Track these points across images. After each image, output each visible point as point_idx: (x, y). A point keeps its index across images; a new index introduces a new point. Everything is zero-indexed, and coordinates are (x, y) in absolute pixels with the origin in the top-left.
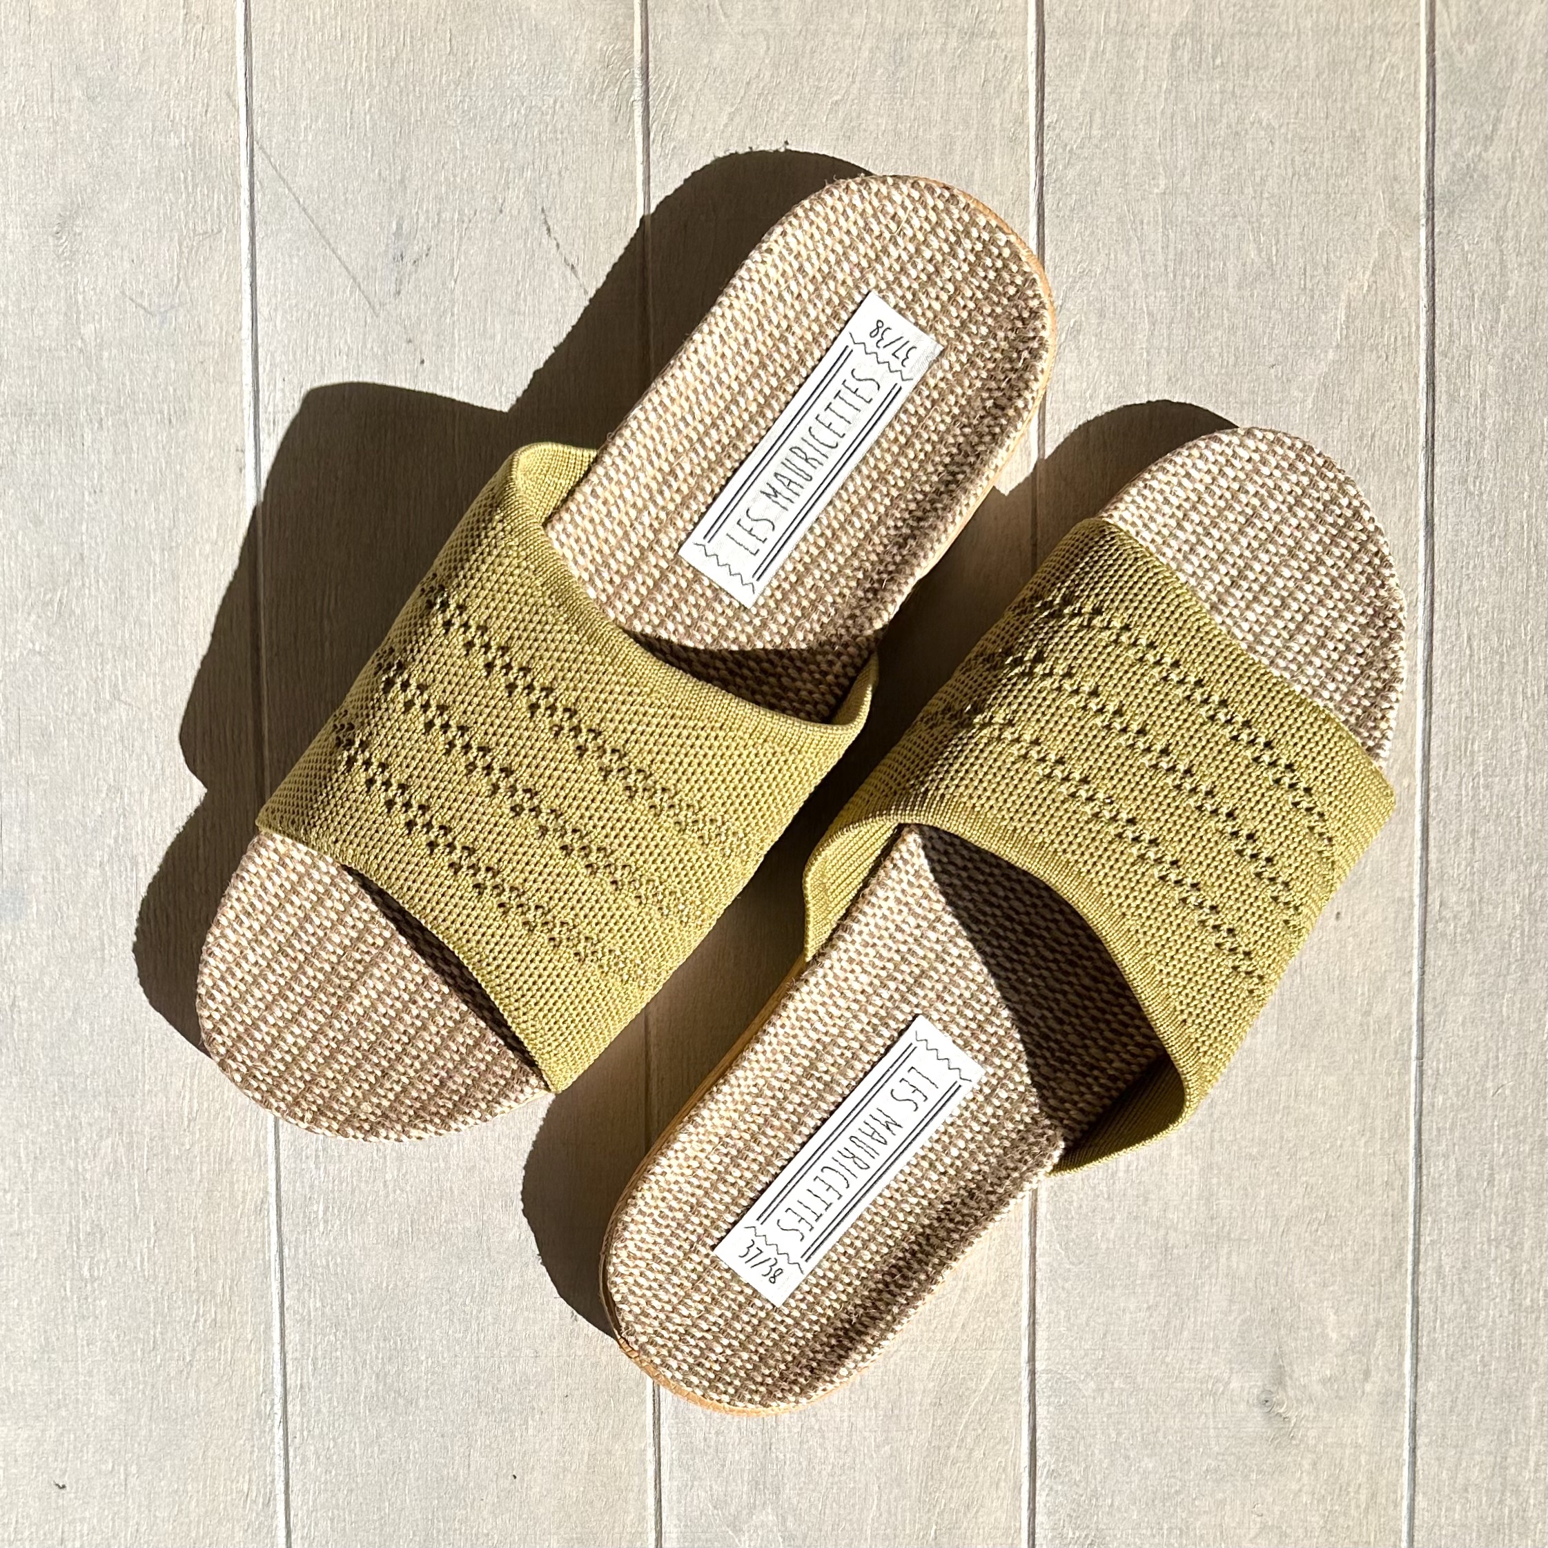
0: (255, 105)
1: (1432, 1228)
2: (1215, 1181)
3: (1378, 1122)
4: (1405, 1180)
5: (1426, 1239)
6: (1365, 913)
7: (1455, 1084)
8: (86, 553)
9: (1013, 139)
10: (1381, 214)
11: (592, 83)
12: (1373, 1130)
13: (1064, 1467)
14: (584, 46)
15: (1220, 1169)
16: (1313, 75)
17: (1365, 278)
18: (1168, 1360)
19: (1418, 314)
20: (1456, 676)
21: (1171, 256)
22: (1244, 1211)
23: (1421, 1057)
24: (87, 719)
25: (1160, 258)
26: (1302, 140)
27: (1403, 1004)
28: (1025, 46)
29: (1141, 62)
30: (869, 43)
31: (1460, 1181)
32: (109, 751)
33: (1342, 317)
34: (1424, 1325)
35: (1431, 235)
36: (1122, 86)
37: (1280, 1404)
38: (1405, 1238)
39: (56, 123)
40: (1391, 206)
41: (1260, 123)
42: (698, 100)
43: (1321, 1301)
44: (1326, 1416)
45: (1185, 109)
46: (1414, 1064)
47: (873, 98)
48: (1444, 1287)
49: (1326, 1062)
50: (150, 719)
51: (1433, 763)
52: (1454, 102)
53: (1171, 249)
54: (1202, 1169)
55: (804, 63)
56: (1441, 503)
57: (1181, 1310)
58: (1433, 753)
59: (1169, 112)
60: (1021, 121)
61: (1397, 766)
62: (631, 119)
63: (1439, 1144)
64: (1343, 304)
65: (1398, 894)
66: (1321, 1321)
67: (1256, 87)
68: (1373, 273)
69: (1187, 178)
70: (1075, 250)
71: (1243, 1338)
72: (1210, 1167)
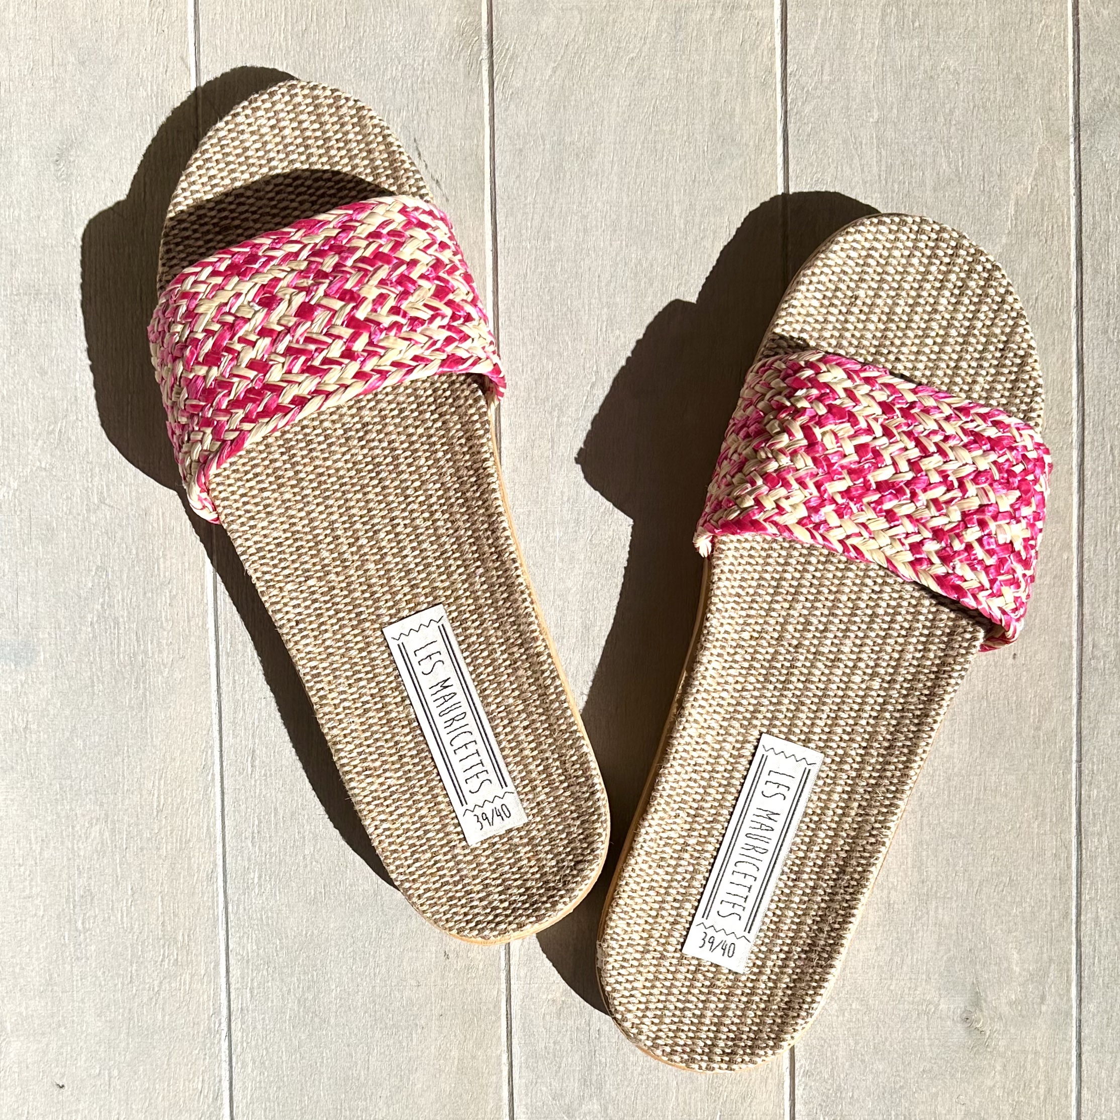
0: (202, 67)
1: (1090, 888)
2: (924, 853)
3: (1048, 810)
4: (1069, 853)
5: (1086, 897)
6: (1036, 653)
7: (1106, 780)
8: (79, 395)
9: (764, 84)
10: (1040, 135)
11: (451, 47)
12: (1044, 815)
13: (816, 1068)
14: (444, 20)
15: (928, 845)
16: (987, 34)
17: (1028, 182)
18: (892, 988)
19: (1069, 209)
20: (1101, 477)
21: (883, 168)
22: (947, 877)
23: (1079, 761)
24: (81, 518)
25: (875, 169)
26: (980, 82)
27: (1065, 721)
28: (772, 16)
29: (859, 26)
30: (655, 16)
31: (1111, 853)
32: (97, 541)
33: (1012, 211)
34: (1086, 961)
35: (1078, 150)
36: (845, 44)
37: (978, 1021)
38: (1070, 896)
39: (55, 81)
40: (1048, 129)
41: (949, 68)
42: (529, 58)
43: (1007, 943)
44: (1012, 1031)
45: (893, 59)
46: (1074, 766)
47: (659, 55)
48: (1101, 932)
49: (1007, 765)
50: (128, 518)
51: (1086, 541)
52: (1094, 52)
53: (883, 163)
54: (915, 845)
55: (608, 29)
56: (1088, 348)
57: (901, 950)
58: (1086, 534)
59: (880, 61)
60: (770, 71)
61: (1058, 544)
62: (480, 72)
63: (1095, 825)
64: (1012, 202)
65: (1061, 639)
66: (1007, 959)
67: (945, 42)
68: (1035, 179)
69: (895, 111)
70: (812, 165)
71: (949, 971)
72: (921, 843)
